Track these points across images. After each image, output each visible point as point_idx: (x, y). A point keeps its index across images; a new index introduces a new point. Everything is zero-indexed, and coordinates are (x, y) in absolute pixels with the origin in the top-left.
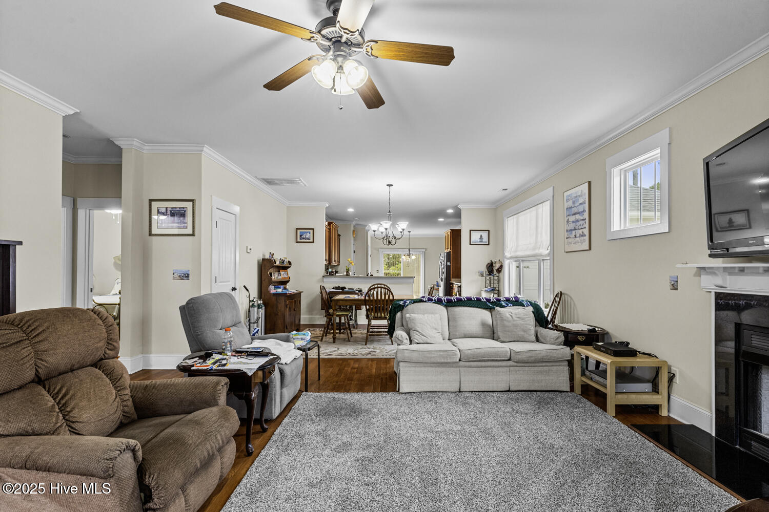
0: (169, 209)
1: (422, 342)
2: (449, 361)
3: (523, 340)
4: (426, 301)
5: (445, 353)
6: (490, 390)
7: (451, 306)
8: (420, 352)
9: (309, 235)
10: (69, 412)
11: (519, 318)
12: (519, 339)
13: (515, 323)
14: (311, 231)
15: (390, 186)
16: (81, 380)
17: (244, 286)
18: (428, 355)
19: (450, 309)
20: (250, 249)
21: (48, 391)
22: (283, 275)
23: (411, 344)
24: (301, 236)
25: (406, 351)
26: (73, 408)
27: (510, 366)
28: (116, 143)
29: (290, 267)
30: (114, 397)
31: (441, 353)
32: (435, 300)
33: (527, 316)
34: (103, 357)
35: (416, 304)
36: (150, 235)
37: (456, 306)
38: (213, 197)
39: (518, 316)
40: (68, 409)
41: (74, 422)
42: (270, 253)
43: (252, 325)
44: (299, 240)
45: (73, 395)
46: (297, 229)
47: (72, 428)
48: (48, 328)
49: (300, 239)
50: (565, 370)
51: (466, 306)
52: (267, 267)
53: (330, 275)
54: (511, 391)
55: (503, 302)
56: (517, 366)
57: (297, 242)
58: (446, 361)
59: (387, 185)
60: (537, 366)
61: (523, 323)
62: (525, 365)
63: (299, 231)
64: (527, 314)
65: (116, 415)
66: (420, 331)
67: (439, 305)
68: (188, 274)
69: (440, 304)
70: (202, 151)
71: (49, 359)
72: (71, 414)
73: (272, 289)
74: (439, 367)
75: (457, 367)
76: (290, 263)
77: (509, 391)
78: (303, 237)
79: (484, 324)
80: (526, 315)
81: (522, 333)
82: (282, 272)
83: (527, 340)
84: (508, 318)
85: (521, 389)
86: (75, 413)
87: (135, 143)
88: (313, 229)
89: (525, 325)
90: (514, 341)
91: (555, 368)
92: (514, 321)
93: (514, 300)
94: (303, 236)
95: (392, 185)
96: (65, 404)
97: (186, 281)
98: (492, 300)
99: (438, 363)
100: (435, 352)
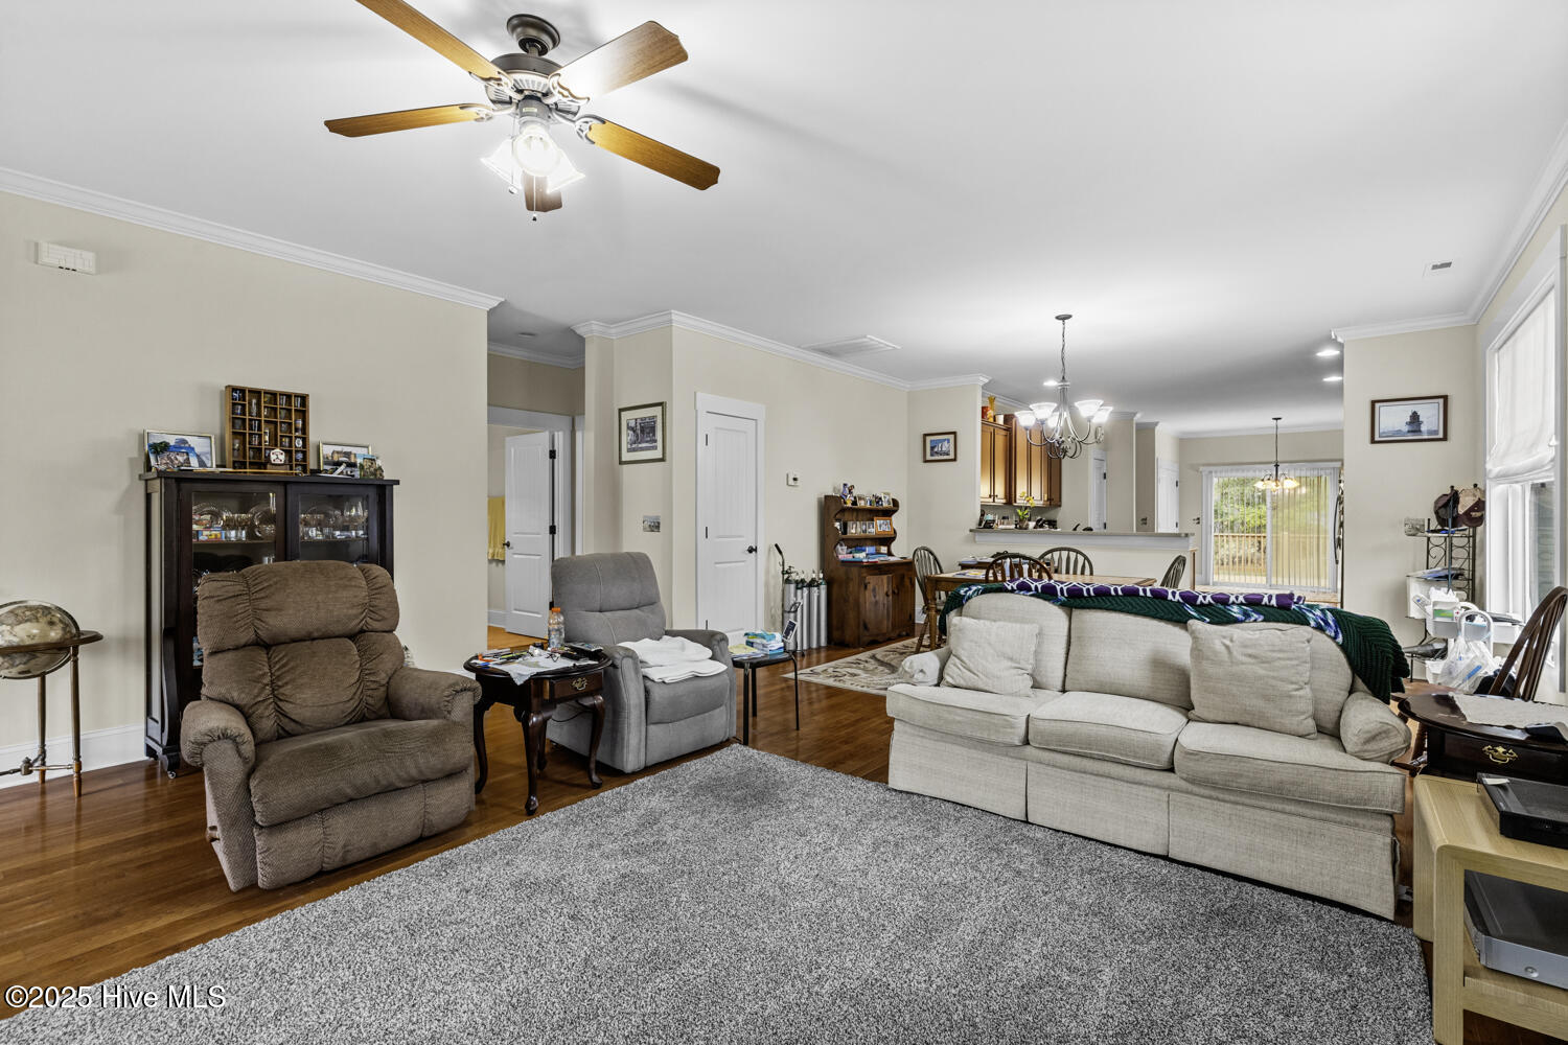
0: (639, 421)
1: (962, 683)
2: (993, 738)
3: (1266, 725)
4: (1013, 591)
5: (986, 718)
6: (1106, 840)
7: (1083, 608)
8: (931, 706)
9: (947, 446)
10: (280, 687)
11: (1250, 656)
12: (1247, 719)
13: (1235, 669)
14: (951, 437)
15: (1063, 318)
16: (314, 653)
17: (776, 546)
18: (946, 715)
19: (1076, 613)
20: (795, 479)
21: (269, 659)
22: (879, 527)
23: (938, 685)
24: (932, 448)
25: (901, 697)
26: (287, 683)
27: (1169, 788)
28: (578, 332)
29: (896, 511)
30: (353, 681)
31: (979, 717)
32: (1036, 587)
33: (1281, 655)
34: (365, 628)
35: (990, 595)
36: (621, 463)
37: (1089, 608)
38: (699, 394)
39: (1250, 651)
40: (280, 683)
41: (281, 700)
42: (845, 485)
43: (786, 615)
44: (929, 457)
45: (292, 668)
46: (925, 435)
47: (279, 707)
48: (276, 583)
49: (932, 455)
50: (1380, 845)
51: (1115, 610)
52: (836, 512)
53: (985, 527)
54: (1173, 861)
55: (1235, 609)
56: (1191, 793)
57: (926, 461)
58: (985, 736)
59: (1057, 318)
60: (1263, 808)
61: (1262, 672)
62: (1221, 796)
63: (929, 439)
64: (1285, 648)
65: (348, 705)
66: (964, 659)
67: (1047, 603)
68: (659, 523)
69: (1049, 600)
70: (671, 321)
71: (271, 621)
72: (281, 690)
73: (843, 553)
74: (975, 748)
75: (1017, 758)
76: (895, 503)
77: (1165, 858)
78: (936, 450)
79: (1159, 664)
80: (1280, 651)
81: (1260, 703)
82: (879, 522)
83: (1277, 727)
84: (1215, 653)
85: (1204, 862)
86: (287, 690)
87: (594, 327)
88: (954, 433)
89: (1274, 682)
90: (1236, 724)
91: (1335, 828)
92: (1233, 662)
93: (1274, 602)
94: (936, 448)
95: (1069, 317)
96: (278, 678)
97: (655, 534)
98: (1200, 598)
99: (970, 738)
100: (964, 712)
